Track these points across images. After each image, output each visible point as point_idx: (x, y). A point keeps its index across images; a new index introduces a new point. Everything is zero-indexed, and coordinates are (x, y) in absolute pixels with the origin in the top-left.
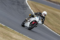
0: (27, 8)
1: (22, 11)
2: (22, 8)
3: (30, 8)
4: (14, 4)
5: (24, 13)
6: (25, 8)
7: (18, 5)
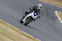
0: (56, 19)
1: (51, 22)
2: (51, 19)
3: (60, 20)
4: (43, 15)
5: (53, 24)
6: (54, 20)
7: (48, 16)
